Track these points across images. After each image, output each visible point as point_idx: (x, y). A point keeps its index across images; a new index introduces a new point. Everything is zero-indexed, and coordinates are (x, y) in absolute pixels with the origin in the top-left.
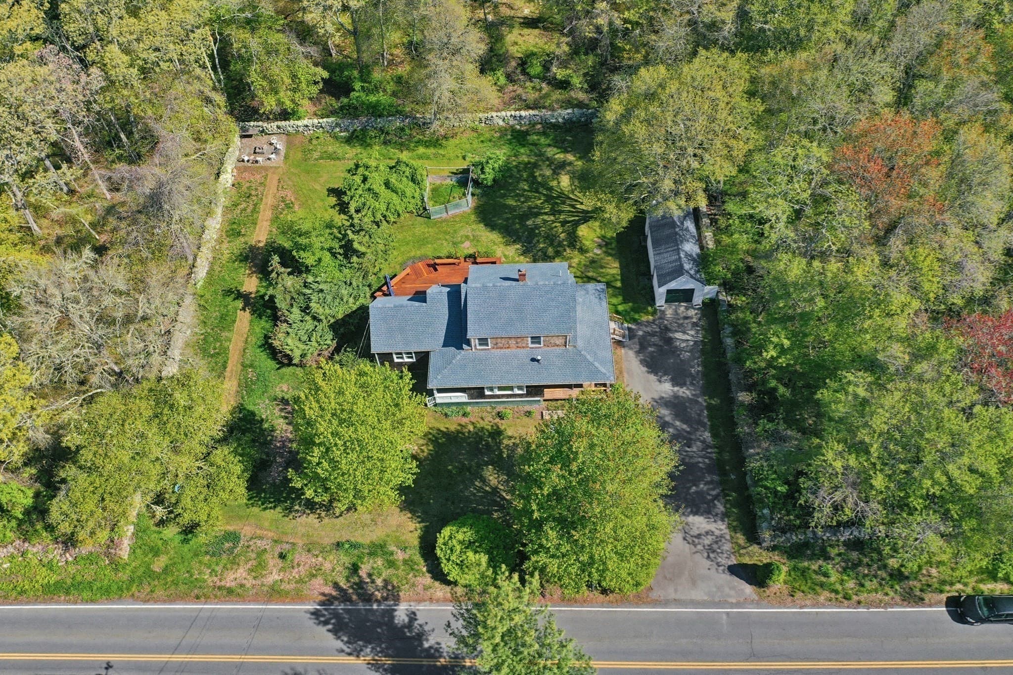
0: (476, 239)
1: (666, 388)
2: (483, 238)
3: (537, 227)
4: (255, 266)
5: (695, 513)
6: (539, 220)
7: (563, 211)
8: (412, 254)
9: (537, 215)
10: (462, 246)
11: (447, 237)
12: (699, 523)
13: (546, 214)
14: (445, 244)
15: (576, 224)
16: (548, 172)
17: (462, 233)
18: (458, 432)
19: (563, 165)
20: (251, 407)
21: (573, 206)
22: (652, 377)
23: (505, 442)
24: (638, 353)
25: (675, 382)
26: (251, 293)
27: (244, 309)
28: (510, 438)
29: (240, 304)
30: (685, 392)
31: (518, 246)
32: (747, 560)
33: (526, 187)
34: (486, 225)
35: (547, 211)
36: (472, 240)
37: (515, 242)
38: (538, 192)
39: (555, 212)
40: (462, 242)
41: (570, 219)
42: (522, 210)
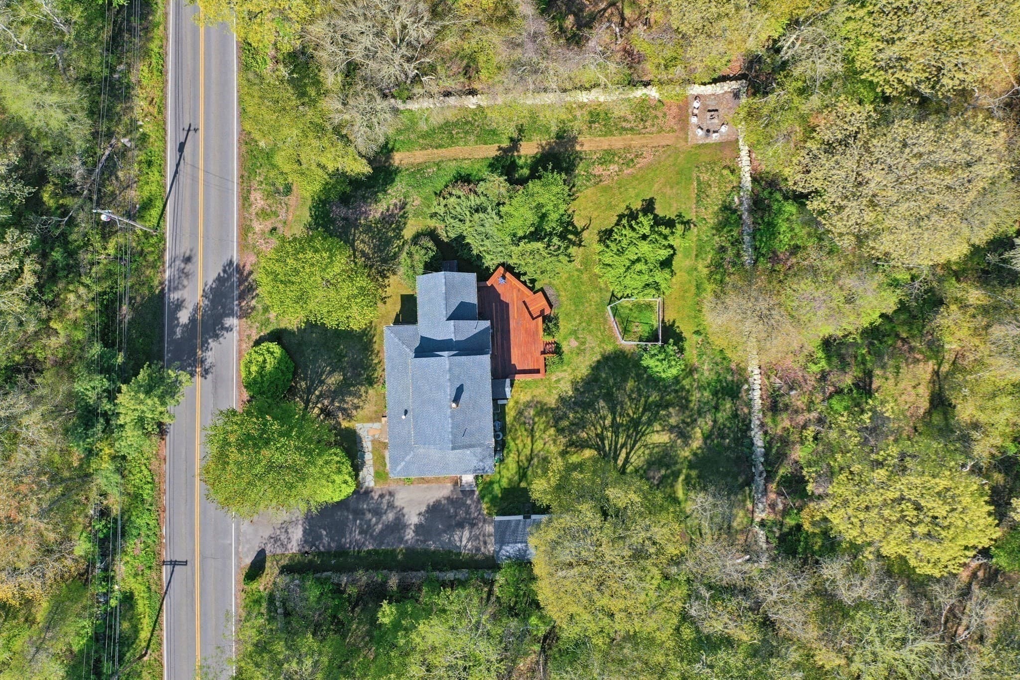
0: (580, 352)
1: (413, 519)
2: (581, 358)
3: (596, 412)
4: (551, 148)
5: (305, 531)
6: (604, 412)
7: (617, 436)
8: (563, 293)
9: (614, 413)
10: (572, 339)
11: (584, 324)
12: (297, 534)
13: (614, 419)
14: (574, 323)
15: (600, 449)
16: (673, 421)
17: (589, 338)
18: (372, 351)
19: (685, 436)
20: (398, 179)
21: (624, 445)
22: (423, 509)
23: (363, 389)
24: (448, 498)
25: (419, 528)
26: (518, 151)
27: (500, 148)
28: (366, 392)
29: (506, 144)
30: (410, 535)
31: (570, 393)
32: (268, 564)
33: (651, 399)
34: (598, 362)
35: (618, 419)
36: (579, 348)
37: (576, 389)
38: (645, 410)
39: (615, 427)
40: (577, 338)
41: (606, 442)
42: (619, 395)
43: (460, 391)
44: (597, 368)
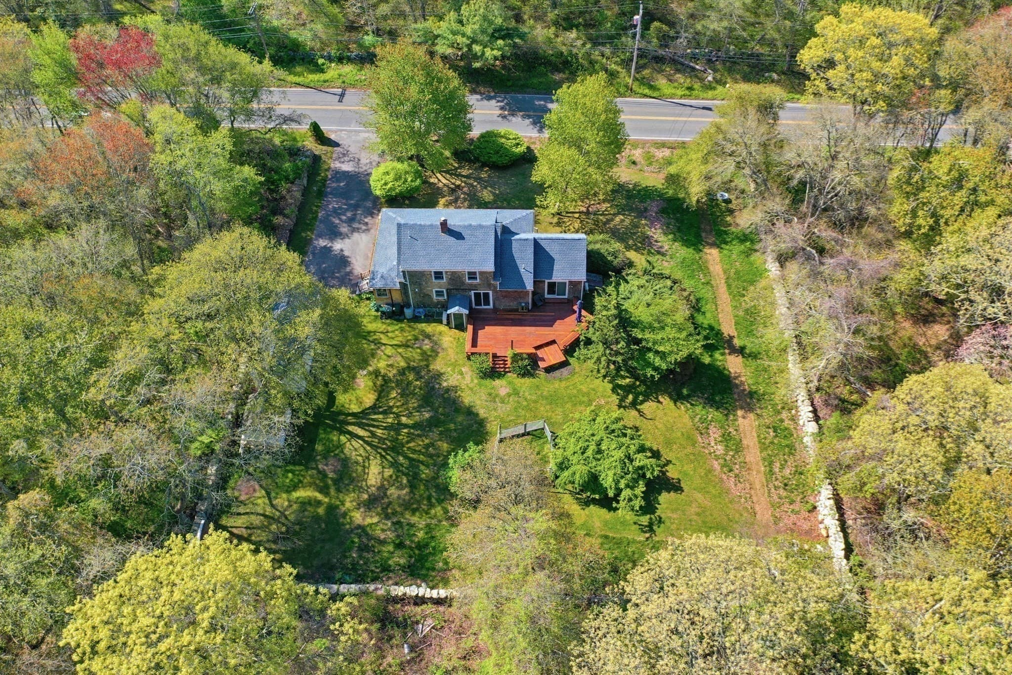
0: (493, 397)
1: (338, 246)
2: (484, 397)
3: (418, 409)
4: (737, 386)
5: (348, 172)
6: (417, 417)
7: (385, 428)
8: (563, 384)
9: (415, 426)
10: (508, 390)
11: (525, 403)
12: (347, 167)
13: (406, 426)
14: (527, 394)
15: (374, 408)
16: (393, 492)
17: (509, 407)
19: (370, 504)
21: (373, 435)
22: (346, 253)
24: (351, 272)
25: (327, 250)
26: (730, 354)
27: (732, 338)
29: (737, 342)
30: (322, 243)
31: (445, 384)
33: (422, 467)
34: (477, 415)
35: (405, 431)
36: (497, 396)
37: (448, 390)
38: (411, 460)
39: (397, 427)
40: (509, 395)
41: (381, 416)
42: (435, 434)
43: (458, 236)
44: (470, 412)
